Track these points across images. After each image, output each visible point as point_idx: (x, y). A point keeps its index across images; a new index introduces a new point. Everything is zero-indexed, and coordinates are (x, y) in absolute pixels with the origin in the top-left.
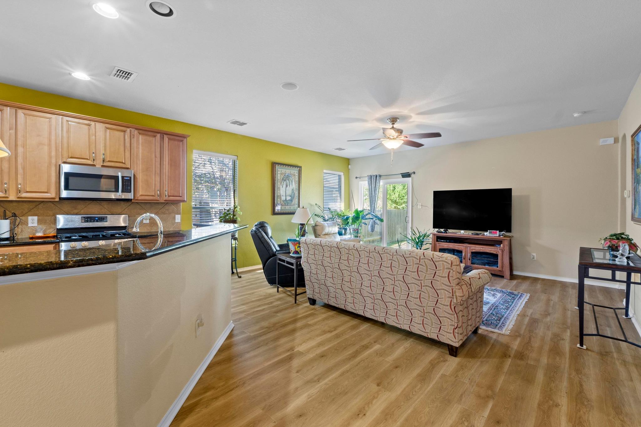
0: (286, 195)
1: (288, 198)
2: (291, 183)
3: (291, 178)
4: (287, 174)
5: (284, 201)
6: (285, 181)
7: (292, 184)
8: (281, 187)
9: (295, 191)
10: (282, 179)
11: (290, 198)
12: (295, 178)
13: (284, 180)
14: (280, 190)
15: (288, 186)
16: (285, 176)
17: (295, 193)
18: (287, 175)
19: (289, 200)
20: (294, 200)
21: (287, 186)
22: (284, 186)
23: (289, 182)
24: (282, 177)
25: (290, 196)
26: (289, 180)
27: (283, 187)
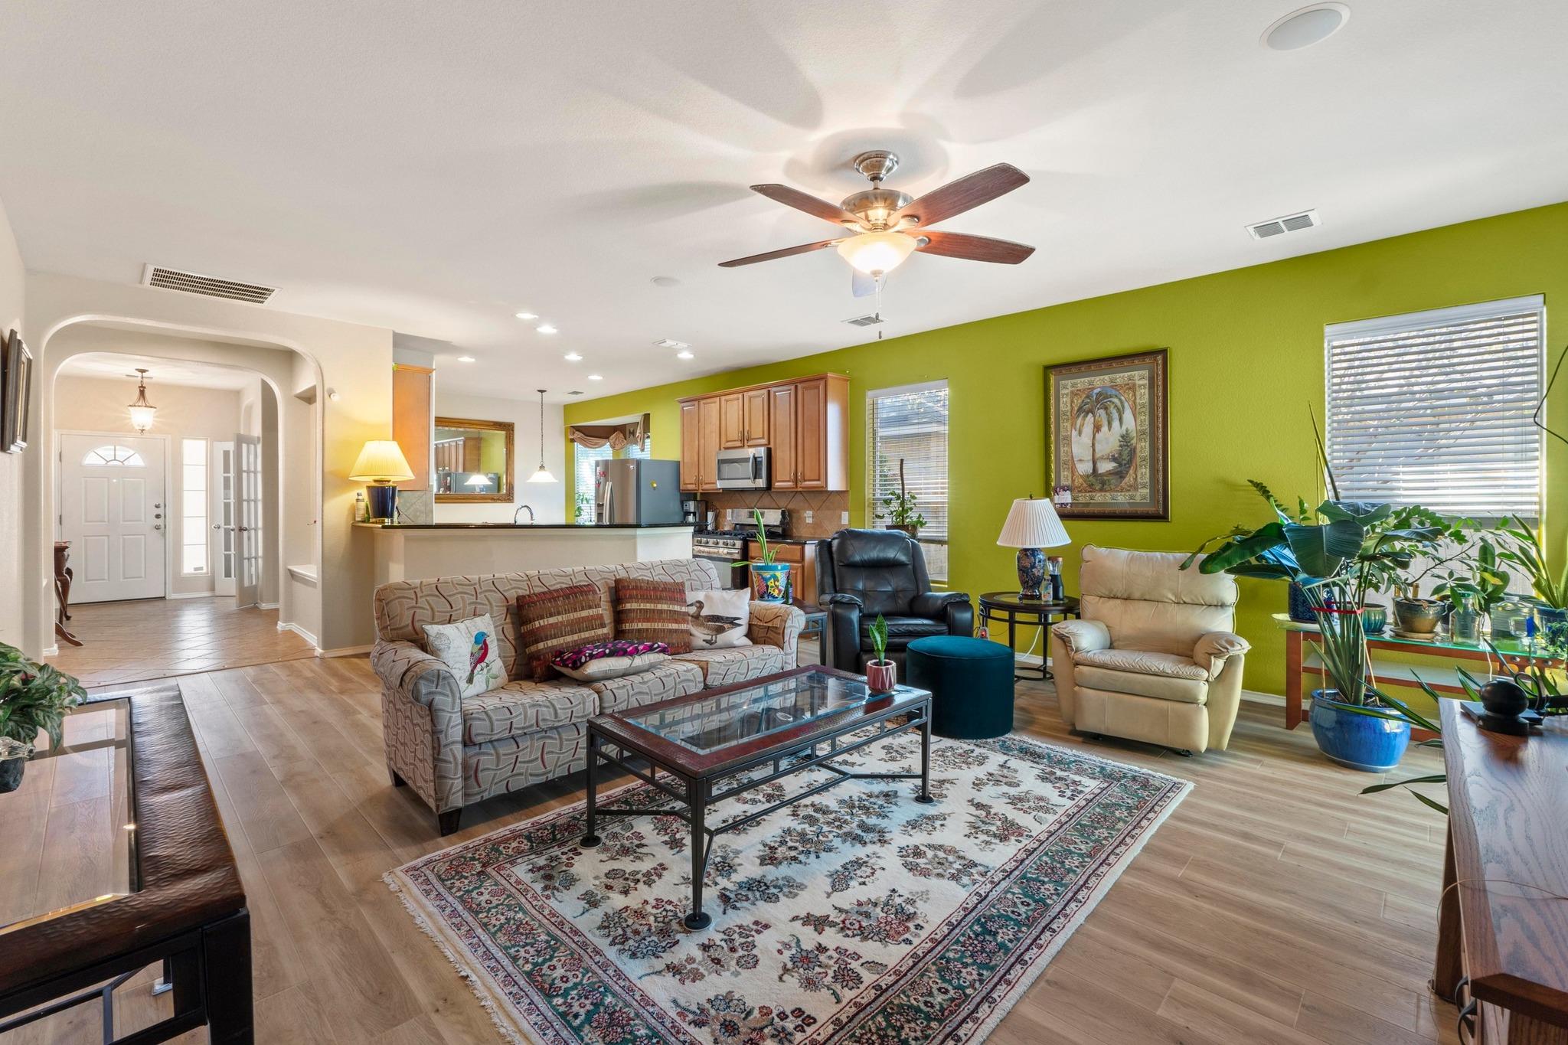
0: (1098, 455)
1: (1105, 467)
2: (1115, 415)
3: (1116, 400)
4: (1096, 391)
5: (1088, 476)
6: (1090, 415)
7: (1121, 420)
8: (1074, 433)
9: (1134, 441)
10: (1076, 409)
11: (1116, 465)
12: (1134, 395)
13: (1083, 411)
14: (1069, 445)
15: (1105, 428)
16: (1088, 397)
17: (1135, 448)
18: (1099, 394)
19: (1109, 473)
20: (1131, 472)
21: (1097, 428)
22: (1088, 429)
23: (1109, 415)
24: (1078, 402)
25: (1114, 459)
26: (1106, 408)
27: (1083, 435)
